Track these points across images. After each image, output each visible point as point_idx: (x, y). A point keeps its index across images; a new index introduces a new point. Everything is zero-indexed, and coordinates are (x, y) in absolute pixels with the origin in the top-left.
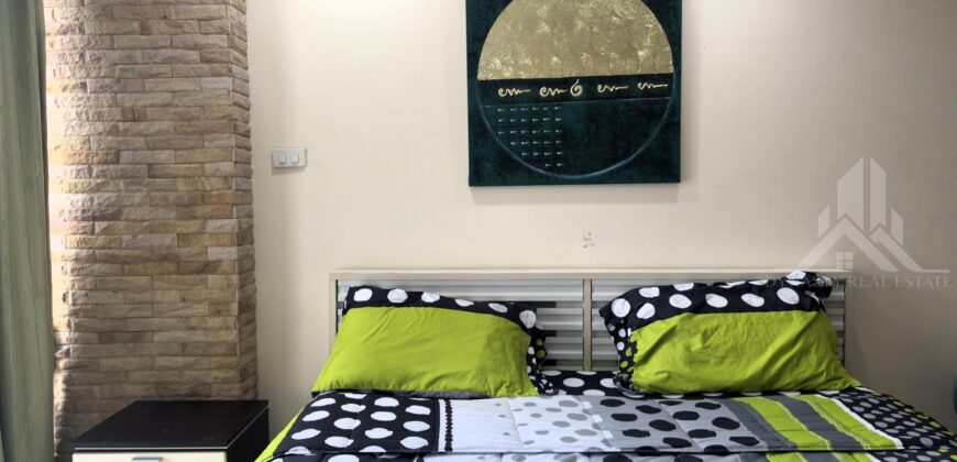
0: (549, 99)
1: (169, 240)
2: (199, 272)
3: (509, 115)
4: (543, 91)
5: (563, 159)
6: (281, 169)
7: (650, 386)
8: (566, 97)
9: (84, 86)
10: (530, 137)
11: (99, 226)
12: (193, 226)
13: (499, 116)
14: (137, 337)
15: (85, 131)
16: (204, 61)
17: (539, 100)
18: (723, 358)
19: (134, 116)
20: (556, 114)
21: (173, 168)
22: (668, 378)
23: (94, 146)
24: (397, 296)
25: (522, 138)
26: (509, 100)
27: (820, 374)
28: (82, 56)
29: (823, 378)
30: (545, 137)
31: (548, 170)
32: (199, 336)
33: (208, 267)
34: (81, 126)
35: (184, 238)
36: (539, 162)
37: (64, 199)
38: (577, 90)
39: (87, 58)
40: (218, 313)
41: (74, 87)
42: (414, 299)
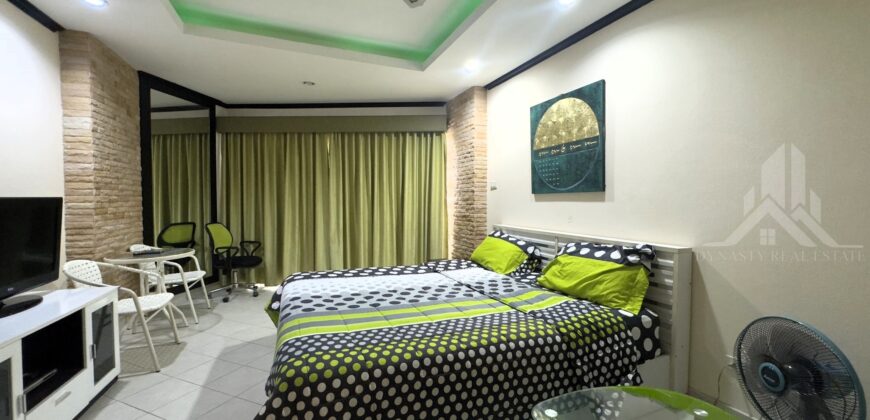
0: (554, 155)
1: (464, 210)
3: (542, 163)
4: (552, 153)
5: (559, 181)
10: (548, 172)
13: (539, 164)
17: (551, 156)
18: (566, 277)
20: (556, 161)
21: (466, 189)
25: (546, 173)
26: (543, 157)
27: (603, 295)
30: (553, 172)
31: (554, 186)
33: (470, 220)
35: (467, 210)
36: (551, 183)
38: (563, 149)
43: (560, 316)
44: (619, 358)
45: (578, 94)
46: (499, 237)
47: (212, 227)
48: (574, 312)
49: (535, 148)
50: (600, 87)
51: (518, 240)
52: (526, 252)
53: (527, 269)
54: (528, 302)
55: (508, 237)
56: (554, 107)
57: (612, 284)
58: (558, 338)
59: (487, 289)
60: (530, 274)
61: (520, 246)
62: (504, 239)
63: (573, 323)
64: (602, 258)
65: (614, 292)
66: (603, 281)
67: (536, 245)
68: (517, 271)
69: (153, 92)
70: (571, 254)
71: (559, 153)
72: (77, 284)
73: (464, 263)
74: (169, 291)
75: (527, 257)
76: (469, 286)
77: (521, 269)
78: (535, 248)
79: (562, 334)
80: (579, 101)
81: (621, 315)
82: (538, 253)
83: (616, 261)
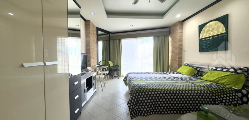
0: (208, 40)
1: (174, 58)
3: (203, 43)
4: (207, 39)
5: (209, 48)
6: (184, 51)
10: (205, 45)
18: (211, 77)
20: (208, 42)
21: (175, 52)
25: (204, 45)
26: (203, 41)
27: (226, 83)
29: (226, 84)
30: (207, 45)
33: (176, 61)
35: (175, 58)
36: (206, 49)
37: (170, 55)
43: (209, 87)
44: (232, 101)
45: (217, 20)
46: (187, 65)
47: (109, 61)
48: (215, 86)
49: (200, 38)
50: (227, 16)
51: (194, 66)
52: (197, 70)
53: (197, 75)
54: (197, 82)
55: (190, 65)
56: (208, 25)
57: (230, 79)
58: (209, 92)
59: (184, 79)
60: (198, 77)
61: (194, 68)
62: (189, 66)
63: (214, 89)
64: (226, 71)
65: (231, 82)
66: (226, 78)
67: (201, 68)
68: (193, 75)
69: (99, 31)
70: (214, 70)
71: (210, 39)
72: (89, 71)
73: (175, 73)
74: (103, 75)
75: (197, 71)
76: (178, 78)
77: (195, 75)
78: (200, 69)
79: (210, 91)
80: (217, 22)
81: (233, 88)
82: (201, 70)
83: (232, 72)
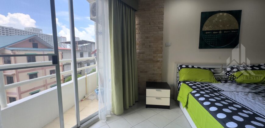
0: (215, 34)
1: (152, 57)
2: (156, 62)
3: (207, 37)
5: (217, 44)
6: (167, 46)
7: (240, 82)
8: (218, 33)
9: (140, 33)
10: (211, 40)
11: (141, 55)
12: (155, 55)
13: (205, 37)
14: (146, 72)
15: (140, 40)
16: (159, 29)
17: (213, 34)
19: (147, 38)
20: (216, 36)
21: (153, 46)
22: (243, 81)
23: (141, 43)
24: (190, 66)
25: (209, 40)
26: (208, 34)
28: (140, 28)
30: (214, 40)
31: (214, 46)
32: (156, 72)
34: (139, 39)
36: (212, 45)
38: (220, 32)
39: (141, 29)
40: (159, 69)
41: (139, 33)
42: (193, 67)
49: (203, 30)
